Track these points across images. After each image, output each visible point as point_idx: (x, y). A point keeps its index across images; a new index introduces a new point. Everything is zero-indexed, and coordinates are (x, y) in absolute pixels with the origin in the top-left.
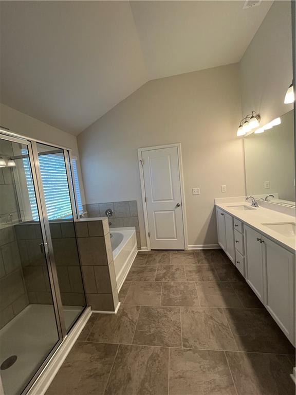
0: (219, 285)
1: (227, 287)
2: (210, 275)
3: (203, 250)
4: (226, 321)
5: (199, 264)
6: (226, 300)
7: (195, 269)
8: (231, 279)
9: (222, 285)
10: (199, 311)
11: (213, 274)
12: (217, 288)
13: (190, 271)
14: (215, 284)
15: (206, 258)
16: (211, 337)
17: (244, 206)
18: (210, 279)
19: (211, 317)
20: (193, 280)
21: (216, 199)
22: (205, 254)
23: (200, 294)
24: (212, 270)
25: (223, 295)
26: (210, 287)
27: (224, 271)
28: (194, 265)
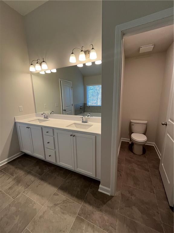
0: (42, 179)
1: (47, 176)
2: (30, 178)
3: (8, 163)
4: (64, 197)
5: (14, 176)
6: (54, 185)
7: (13, 182)
8: (46, 169)
9: (43, 178)
10: (44, 211)
11: (32, 175)
12: (42, 182)
13: (10, 188)
14: (39, 181)
15: (16, 168)
16: (65, 216)
17: (38, 120)
18: (33, 180)
19: (54, 205)
20: (19, 193)
21: (15, 117)
22: (13, 165)
23: (35, 198)
24: (29, 173)
25: (50, 184)
26: (37, 186)
27: (38, 167)
28: (10, 180)
